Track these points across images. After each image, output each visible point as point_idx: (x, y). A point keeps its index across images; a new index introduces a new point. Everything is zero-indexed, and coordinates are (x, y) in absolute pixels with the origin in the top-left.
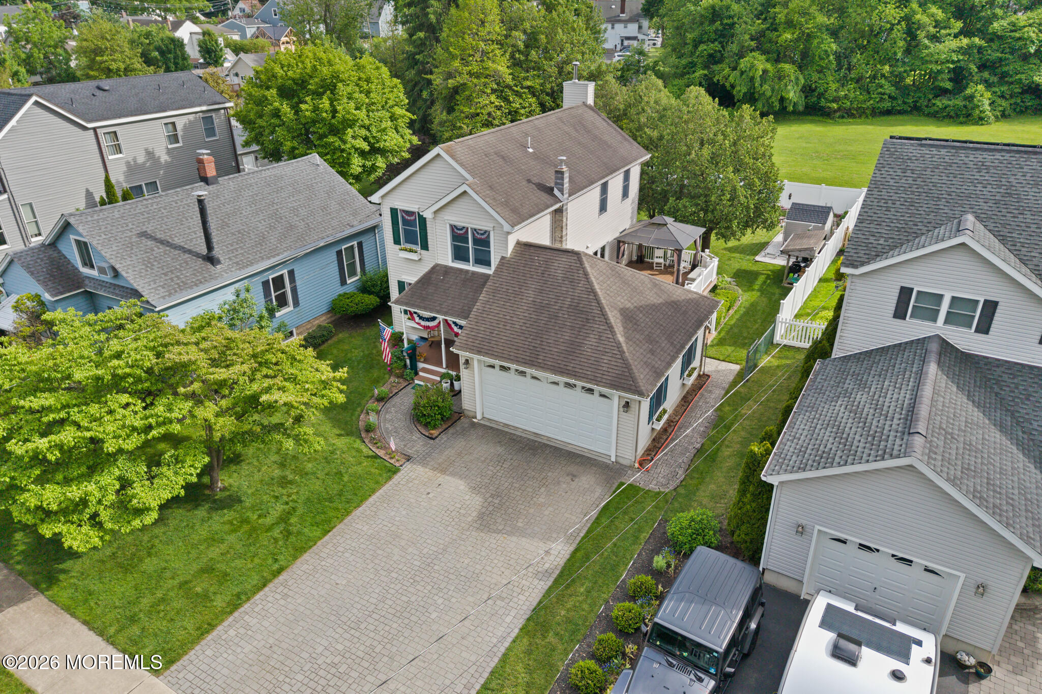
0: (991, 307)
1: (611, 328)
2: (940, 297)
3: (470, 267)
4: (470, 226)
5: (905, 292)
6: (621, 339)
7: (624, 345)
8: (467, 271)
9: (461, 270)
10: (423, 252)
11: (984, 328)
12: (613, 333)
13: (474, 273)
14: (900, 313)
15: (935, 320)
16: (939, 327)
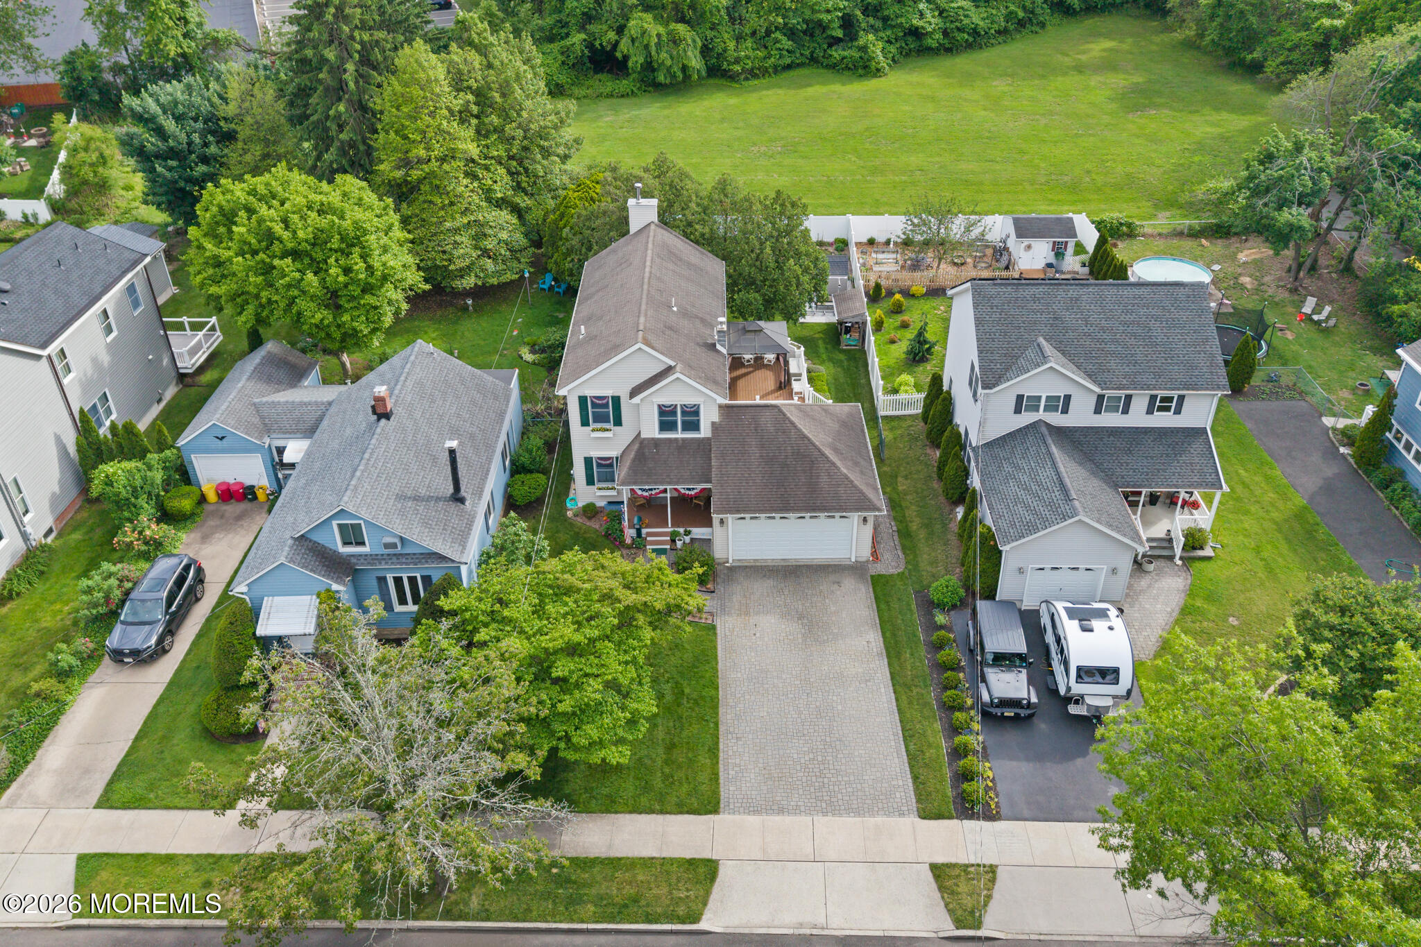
0: (1068, 398)
1: (834, 464)
2: (1040, 397)
3: (679, 435)
4: (679, 404)
5: (1020, 398)
6: (845, 471)
7: (852, 477)
8: (676, 439)
9: (670, 440)
10: (618, 428)
11: (1065, 411)
12: (837, 467)
13: (684, 440)
14: (1018, 410)
15: (1038, 410)
16: (1041, 415)
